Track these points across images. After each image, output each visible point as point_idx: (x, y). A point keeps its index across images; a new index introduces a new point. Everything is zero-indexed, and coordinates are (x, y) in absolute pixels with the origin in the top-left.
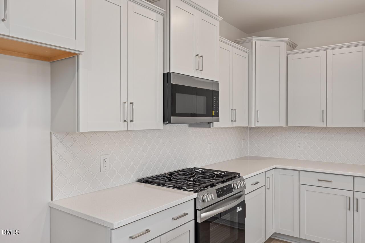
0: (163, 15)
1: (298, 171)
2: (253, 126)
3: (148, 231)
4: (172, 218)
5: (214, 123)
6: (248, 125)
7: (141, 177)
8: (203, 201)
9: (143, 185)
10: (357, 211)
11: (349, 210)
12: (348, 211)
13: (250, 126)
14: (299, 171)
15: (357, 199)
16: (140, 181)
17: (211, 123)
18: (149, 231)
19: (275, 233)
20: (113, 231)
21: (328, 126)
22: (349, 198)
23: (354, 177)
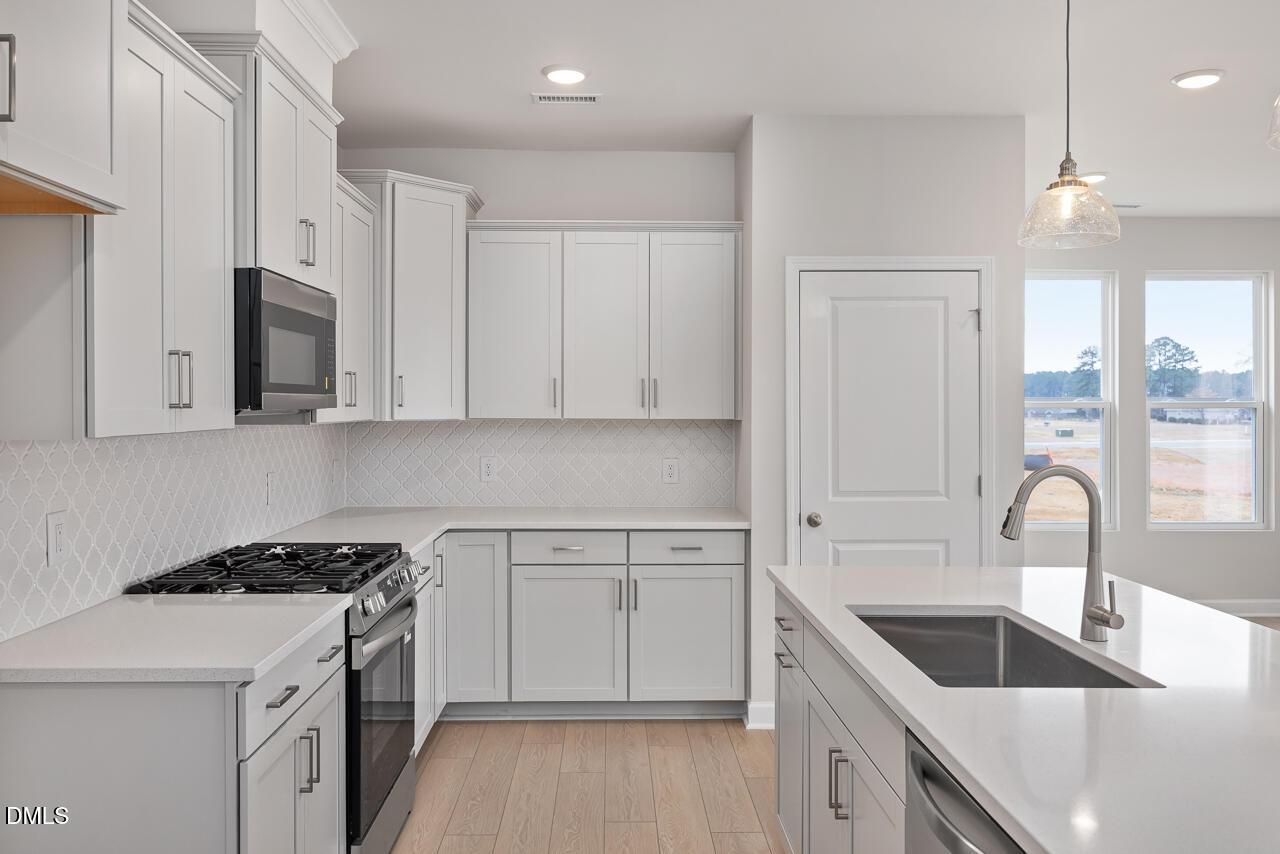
0: (231, 100)
1: (506, 534)
2: (388, 419)
3: (293, 690)
4: (317, 659)
5: (318, 410)
6: (371, 418)
7: (133, 578)
8: (365, 613)
9: (150, 599)
10: (636, 608)
11: (620, 608)
12: (618, 613)
13: (378, 420)
14: (509, 532)
15: (636, 582)
16: (135, 590)
17: (308, 411)
18: (297, 688)
19: (447, 704)
20: (248, 688)
21: (565, 417)
22: (620, 581)
23: (628, 531)
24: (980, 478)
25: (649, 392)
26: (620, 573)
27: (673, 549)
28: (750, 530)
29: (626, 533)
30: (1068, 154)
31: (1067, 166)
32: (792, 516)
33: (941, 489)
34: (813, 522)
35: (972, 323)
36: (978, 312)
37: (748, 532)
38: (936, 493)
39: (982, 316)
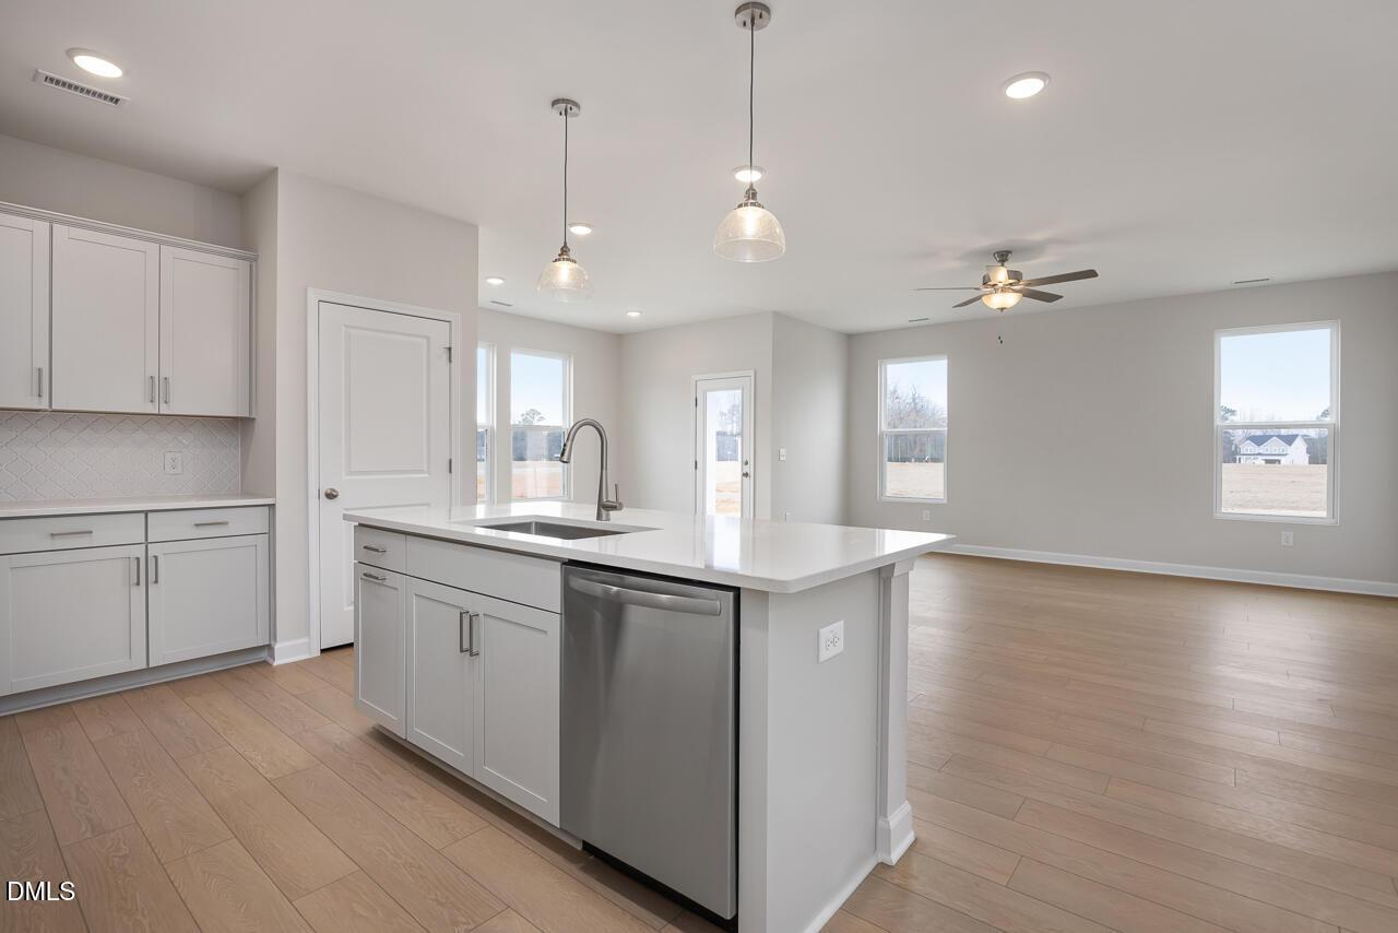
10: (156, 582)
11: (138, 584)
12: (135, 589)
15: (156, 557)
22: (138, 559)
23: (146, 513)
24: (450, 461)
25: (158, 386)
26: (139, 552)
27: (197, 525)
28: (274, 505)
29: (143, 515)
30: (565, 243)
31: (565, 250)
32: (313, 492)
33: (426, 470)
34: (331, 496)
35: (445, 356)
36: (450, 349)
37: (272, 507)
38: (422, 471)
39: (453, 351)
